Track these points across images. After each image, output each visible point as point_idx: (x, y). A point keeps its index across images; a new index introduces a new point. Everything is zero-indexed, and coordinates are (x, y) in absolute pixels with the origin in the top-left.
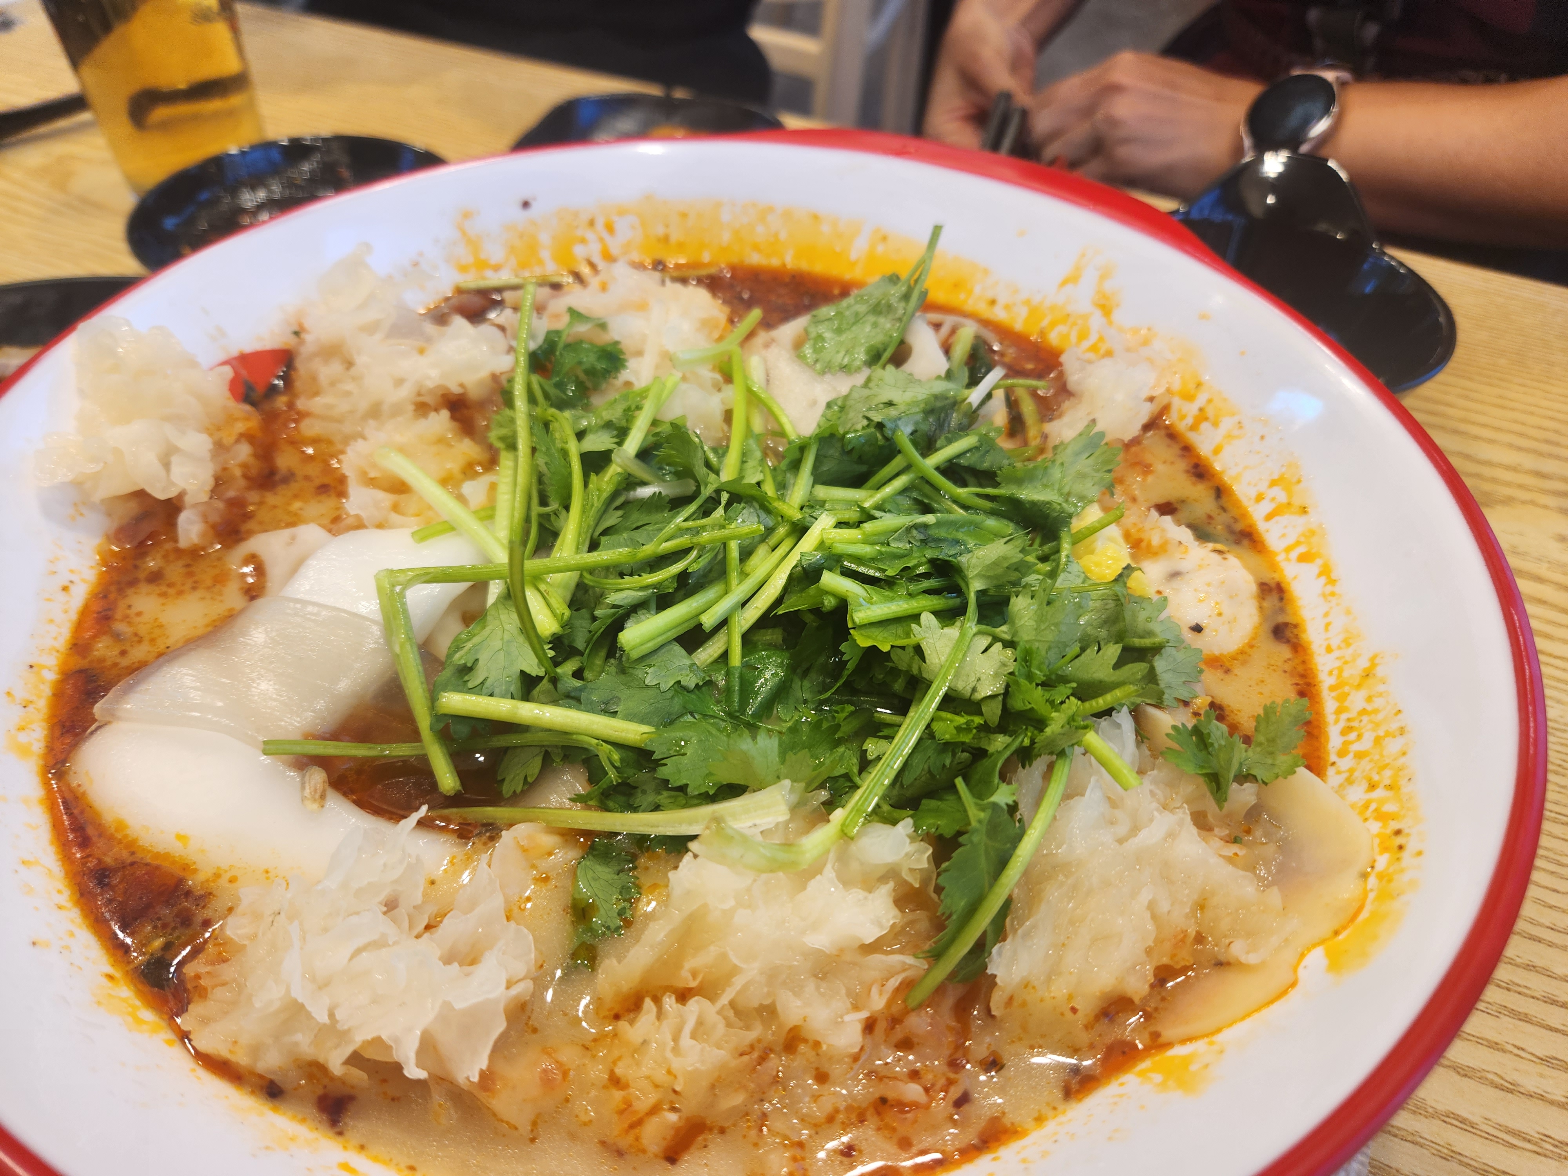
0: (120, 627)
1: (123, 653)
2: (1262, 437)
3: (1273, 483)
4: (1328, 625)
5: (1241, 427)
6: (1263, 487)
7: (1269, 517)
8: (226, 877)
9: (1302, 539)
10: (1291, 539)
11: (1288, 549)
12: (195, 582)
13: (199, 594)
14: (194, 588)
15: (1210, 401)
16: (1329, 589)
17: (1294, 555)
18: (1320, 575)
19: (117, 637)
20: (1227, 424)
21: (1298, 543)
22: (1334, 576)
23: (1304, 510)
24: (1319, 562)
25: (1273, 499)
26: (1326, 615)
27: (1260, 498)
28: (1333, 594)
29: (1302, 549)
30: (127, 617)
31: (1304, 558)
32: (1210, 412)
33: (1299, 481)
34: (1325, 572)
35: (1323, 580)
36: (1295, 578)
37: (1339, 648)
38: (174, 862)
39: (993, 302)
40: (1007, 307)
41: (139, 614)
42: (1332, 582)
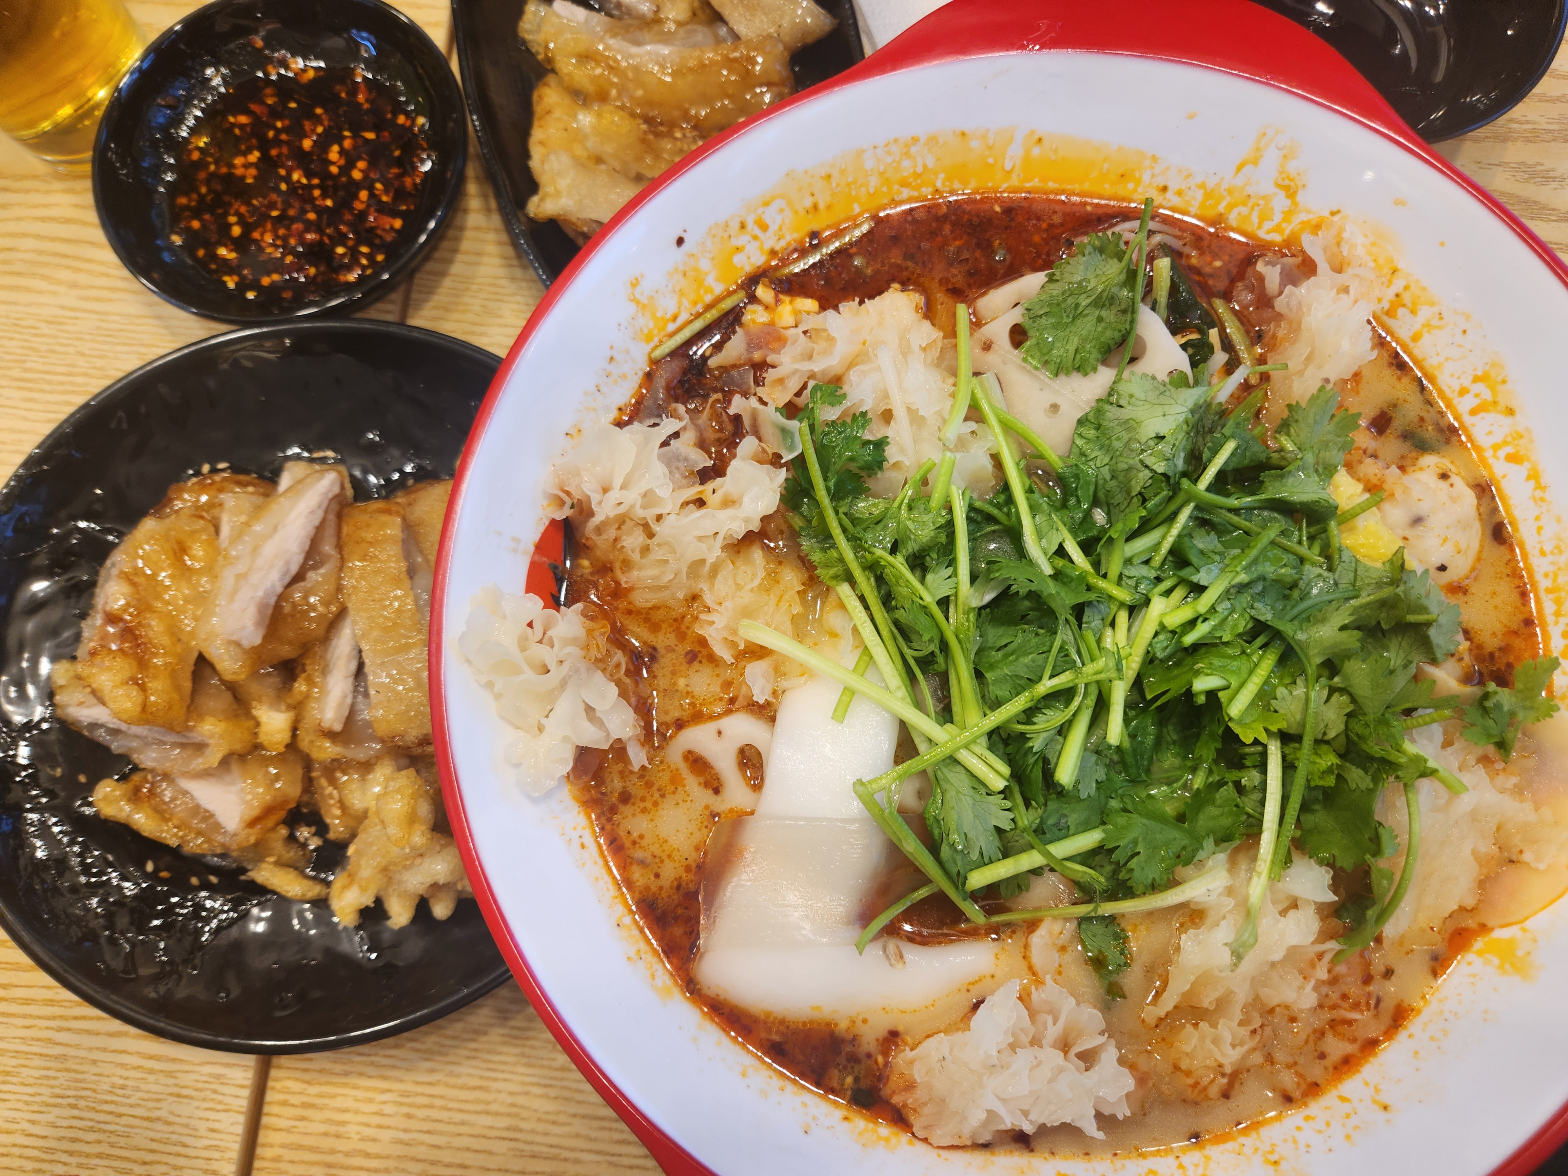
0: (638, 854)
1: (657, 876)
2: (1465, 331)
3: (1476, 379)
4: (1539, 529)
5: (1441, 319)
6: (1466, 382)
7: (1474, 412)
8: (859, 1022)
9: (1510, 439)
10: (1498, 438)
11: (1496, 447)
12: (659, 790)
13: (670, 800)
14: (663, 796)
15: (1406, 288)
16: (1538, 494)
17: (1502, 453)
18: (1529, 478)
19: (642, 863)
20: (1425, 313)
21: (1505, 443)
22: (1543, 482)
23: (1510, 412)
24: (1527, 465)
25: (1477, 395)
26: (1537, 518)
27: (1463, 392)
28: (1542, 499)
29: (1509, 450)
30: (634, 843)
31: (1512, 458)
32: (1407, 298)
33: (1504, 382)
34: (1534, 476)
35: (1532, 483)
36: (1504, 476)
37: (1552, 553)
38: (819, 1024)
39: (1165, 189)
40: (1179, 193)
41: (641, 837)
42: (1540, 487)
